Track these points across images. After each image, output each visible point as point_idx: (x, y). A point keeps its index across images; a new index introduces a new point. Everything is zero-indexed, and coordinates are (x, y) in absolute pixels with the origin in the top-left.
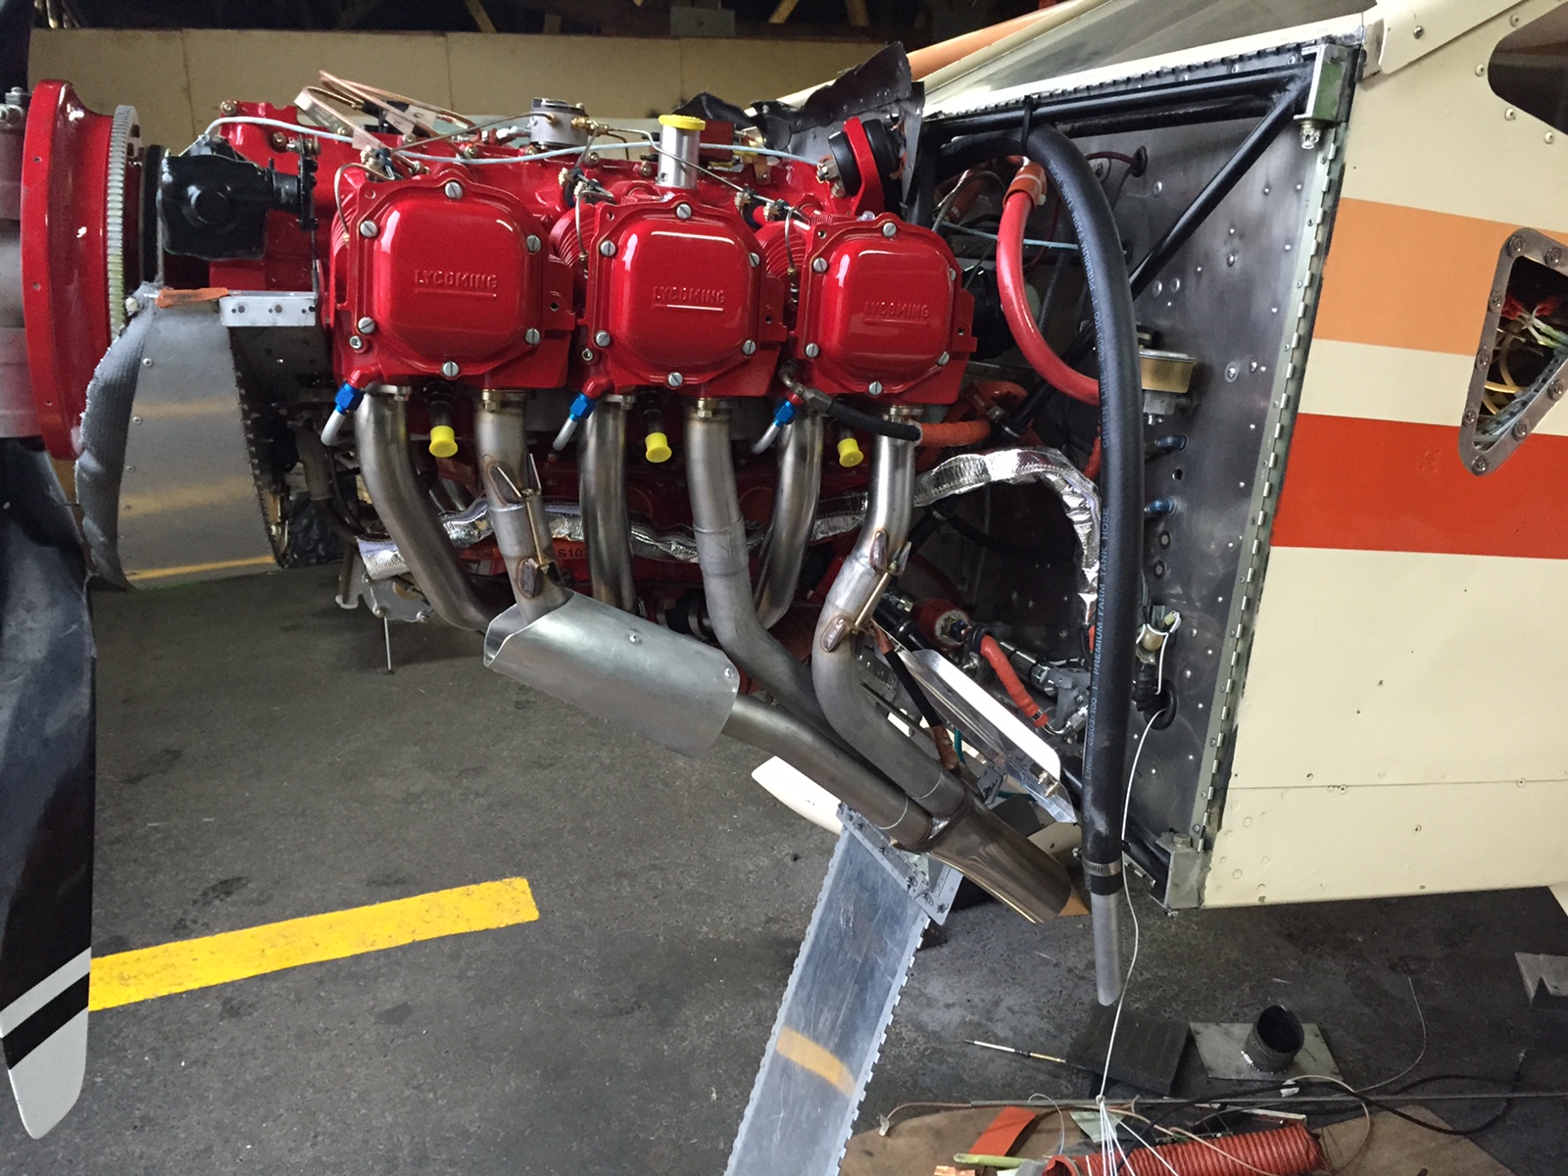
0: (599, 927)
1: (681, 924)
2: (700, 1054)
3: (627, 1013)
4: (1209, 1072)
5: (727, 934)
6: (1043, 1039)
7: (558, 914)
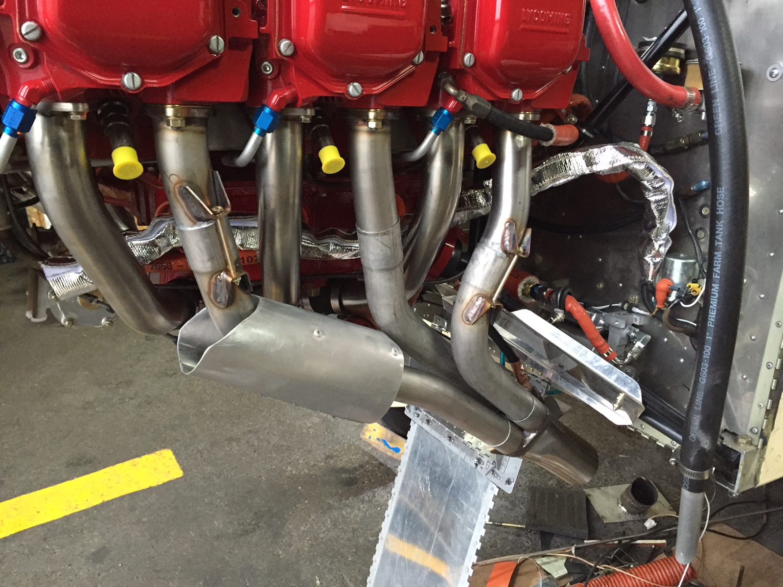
0: (222, 476)
1: (274, 467)
2: (303, 554)
3: (251, 532)
4: (604, 520)
5: (304, 470)
6: (505, 512)
7: (195, 471)
